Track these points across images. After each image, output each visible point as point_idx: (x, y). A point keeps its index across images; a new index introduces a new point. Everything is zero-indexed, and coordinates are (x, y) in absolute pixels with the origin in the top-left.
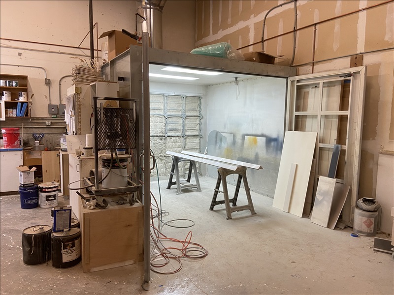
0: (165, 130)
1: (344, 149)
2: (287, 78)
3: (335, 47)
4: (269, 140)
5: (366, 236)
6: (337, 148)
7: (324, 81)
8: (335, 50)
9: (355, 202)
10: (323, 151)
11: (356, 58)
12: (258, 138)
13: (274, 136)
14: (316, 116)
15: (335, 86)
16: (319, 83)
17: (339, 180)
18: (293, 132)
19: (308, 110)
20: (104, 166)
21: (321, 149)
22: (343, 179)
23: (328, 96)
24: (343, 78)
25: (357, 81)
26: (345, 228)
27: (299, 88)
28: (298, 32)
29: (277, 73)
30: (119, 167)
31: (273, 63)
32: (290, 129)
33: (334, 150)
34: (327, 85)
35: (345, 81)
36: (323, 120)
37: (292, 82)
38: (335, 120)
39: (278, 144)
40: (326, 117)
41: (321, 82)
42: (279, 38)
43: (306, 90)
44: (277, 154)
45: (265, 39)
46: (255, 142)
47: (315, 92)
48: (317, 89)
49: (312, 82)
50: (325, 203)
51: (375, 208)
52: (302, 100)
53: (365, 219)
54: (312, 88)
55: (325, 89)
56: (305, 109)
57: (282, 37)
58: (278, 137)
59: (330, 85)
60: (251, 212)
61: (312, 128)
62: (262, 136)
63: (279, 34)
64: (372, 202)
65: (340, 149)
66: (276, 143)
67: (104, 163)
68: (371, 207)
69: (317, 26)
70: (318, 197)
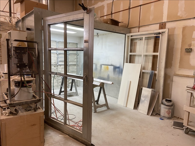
0: (57, 62)
1: (156, 73)
2: (125, 34)
3: (151, 18)
4: (115, 68)
5: (167, 119)
6: (152, 72)
7: (146, 36)
8: (151, 20)
9: (161, 101)
10: (144, 74)
11: (162, 24)
12: (109, 67)
13: (118, 65)
14: (141, 55)
15: (151, 39)
16: (143, 37)
17: (153, 90)
18: (129, 64)
19: (136, 52)
20: (16, 86)
21: (143, 73)
22: (155, 89)
23: (147, 45)
24: (156, 35)
25: (163, 37)
26: (156, 114)
27: (132, 40)
28: (131, 10)
29: (120, 31)
30: (26, 87)
31: (118, 26)
32: (127, 62)
33: (150, 73)
34: (146, 39)
35: (156, 37)
36: (144, 57)
37: (128, 36)
38: (151, 57)
39: (120, 70)
40: (146, 56)
41: (144, 37)
42: (121, 12)
43: (136, 41)
44: (119, 75)
45: (113, 13)
46: (108, 68)
47: (140, 42)
48: (141, 41)
49: (139, 37)
50: (146, 101)
51: (172, 104)
52: (133, 47)
53: (167, 110)
54: (139, 40)
55: (146, 41)
56: (134, 52)
57: (122, 12)
58: (120, 66)
59: (148, 39)
60: (107, 108)
61: (138, 62)
62: (111, 65)
63: (121, 10)
64: (170, 101)
65: (153, 73)
66: (119, 69)
67: (16, 84)
68: (170, 104)
69: (142, 7)
70: (142, 98)
